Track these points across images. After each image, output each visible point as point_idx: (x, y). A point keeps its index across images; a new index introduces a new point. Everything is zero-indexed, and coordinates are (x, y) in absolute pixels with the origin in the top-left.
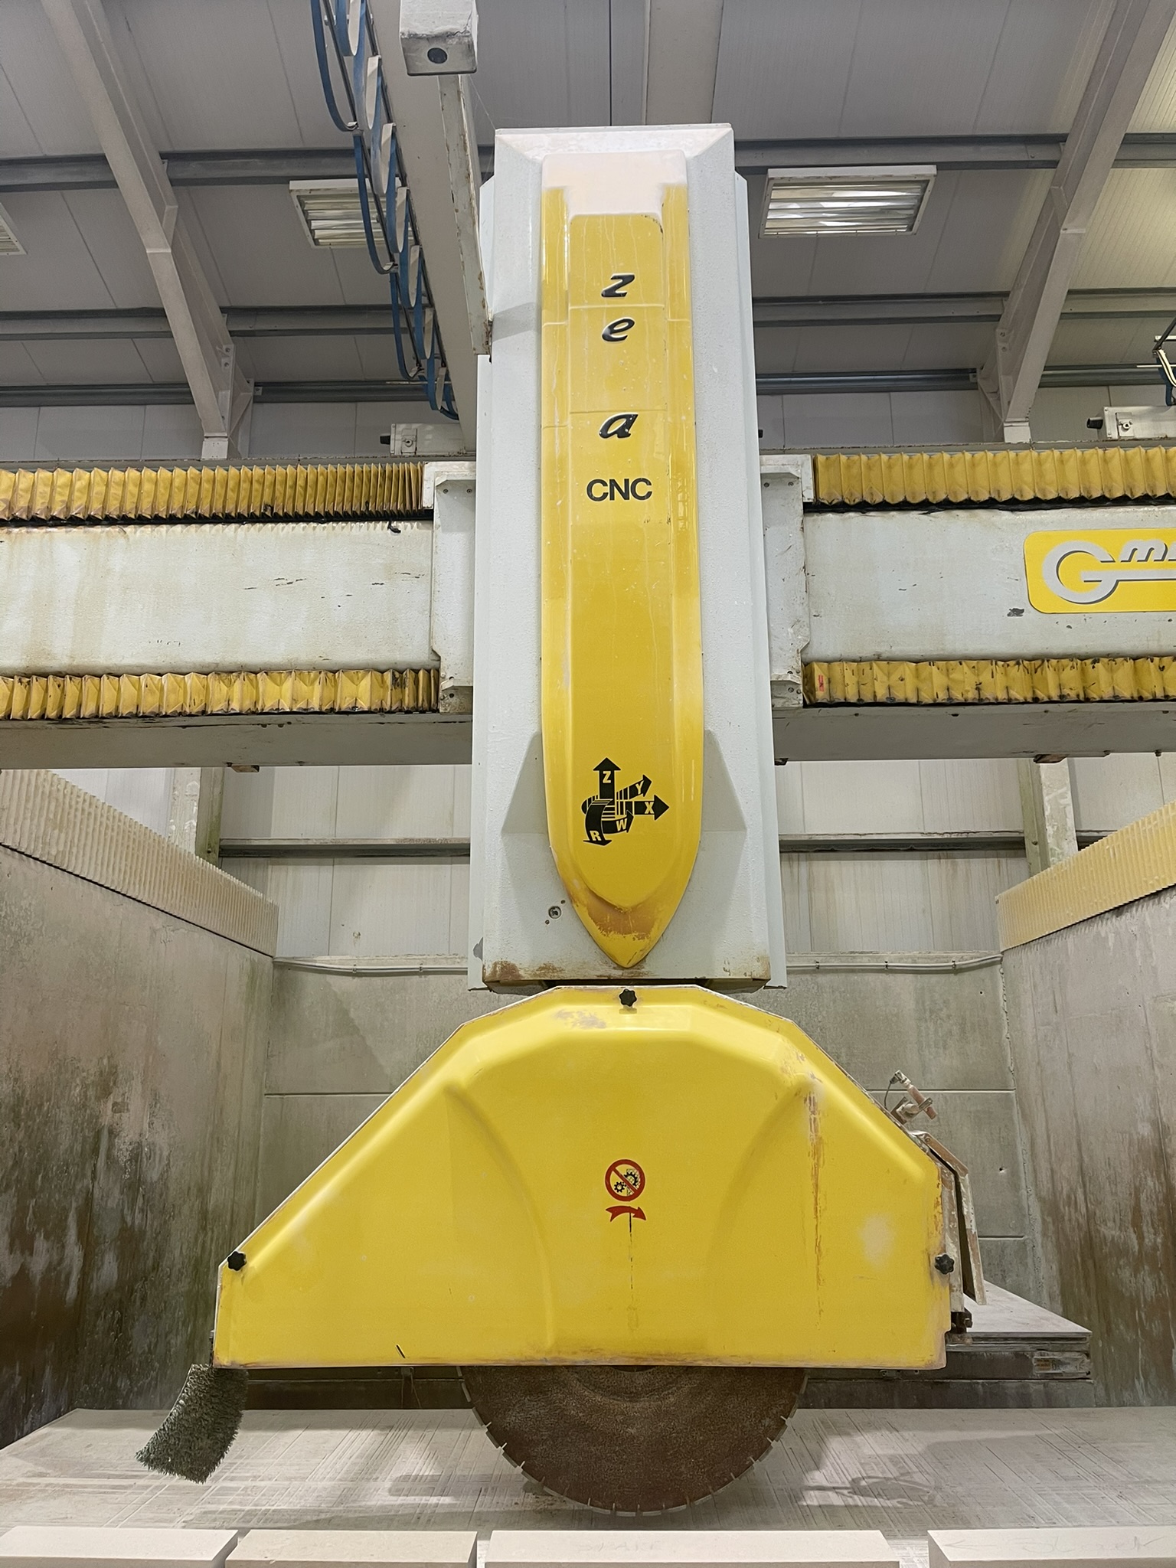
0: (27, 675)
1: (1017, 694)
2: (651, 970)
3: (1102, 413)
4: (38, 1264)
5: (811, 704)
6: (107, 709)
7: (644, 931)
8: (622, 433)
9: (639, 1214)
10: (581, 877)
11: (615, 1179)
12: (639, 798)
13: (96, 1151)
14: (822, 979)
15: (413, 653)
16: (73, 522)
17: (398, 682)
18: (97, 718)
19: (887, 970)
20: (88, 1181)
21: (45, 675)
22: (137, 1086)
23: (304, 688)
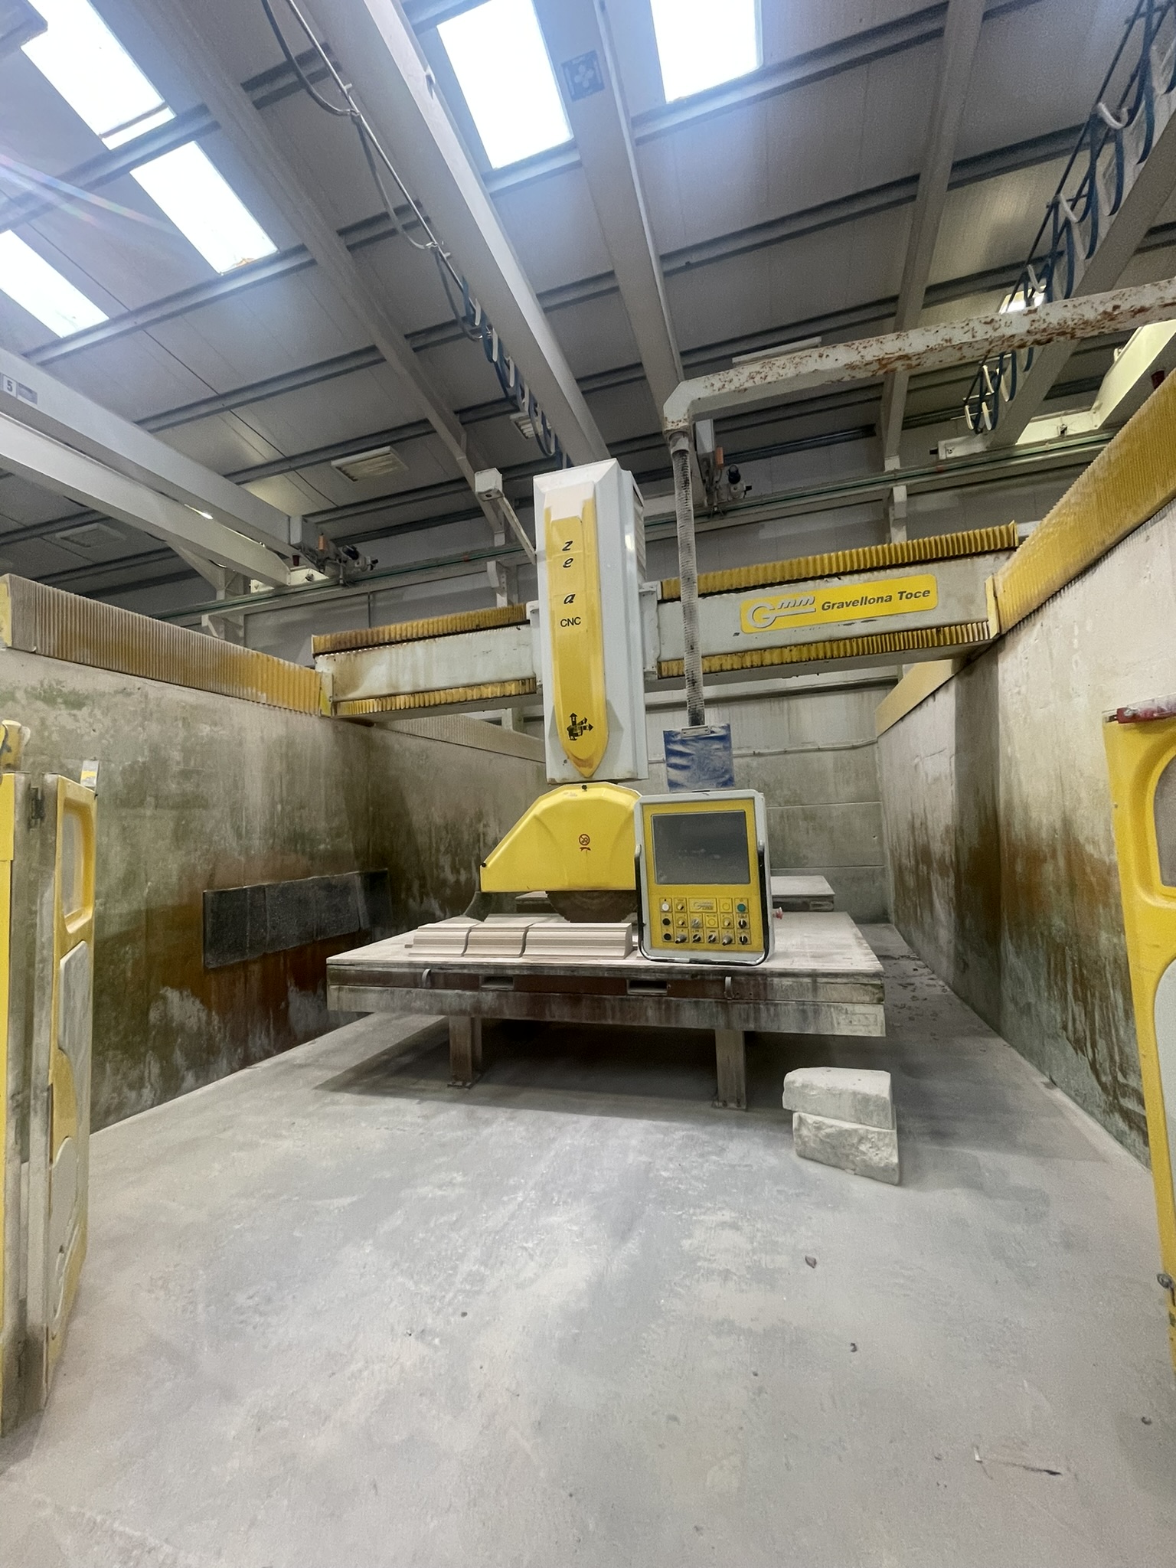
0: (413, 693)
5: (661, 677)
6: (438, 702)
8: (571, 602)
9: (589, 849)
10: (570, 751)
11: (582, 840)
12: (584, 725)
14: (788, 757)
15: (527, 673)
16: (420, 639)
17: (524, 684)
18: (435, 705)
21: (418, 693)
23: (495, 689)
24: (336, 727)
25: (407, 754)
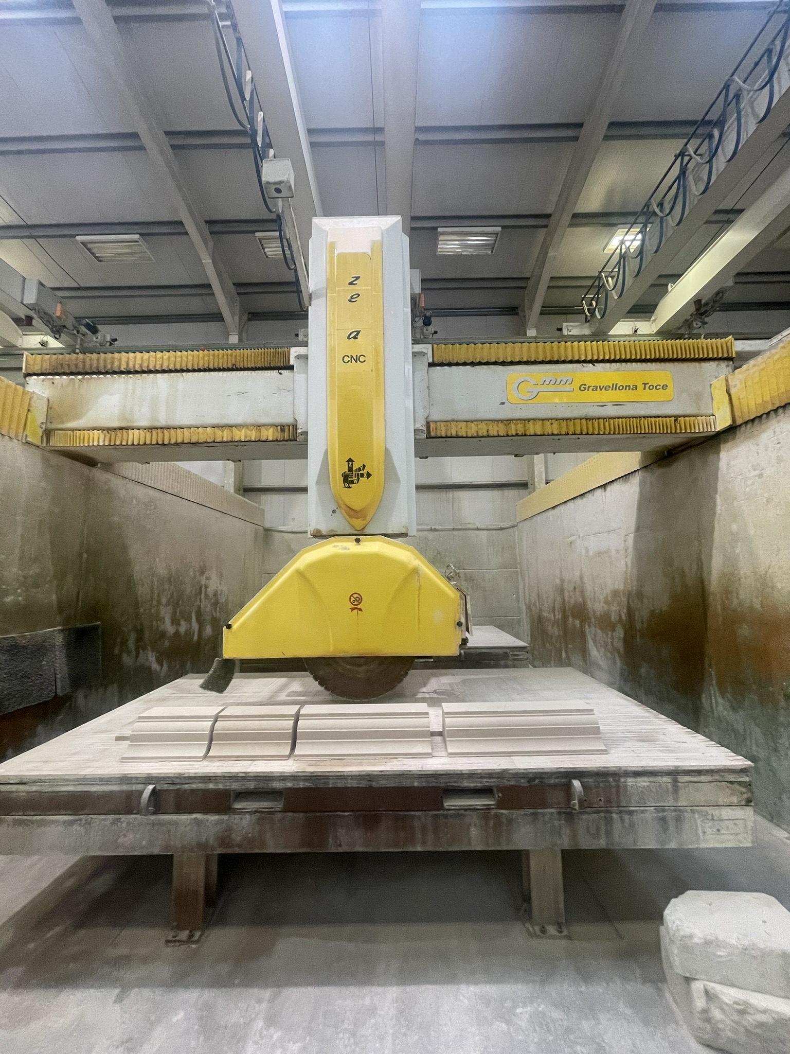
0: (151, 429)
1: (501, 434)
2: (367, 531)
3: (562, 325)
4: (182, 629)
5: (429, 437)
6: (179, 441)
7: (364, 518)
8: (355, 338)
9: (360, 610)
10: (342, 500)
11: (352, 599)
12: (362, 472)
13: (200, 593)
15: (287, 419)
16: (164, 371)
17: (283, 430)
18: (176, 444)
19: (478, 529)
20: (198, 603)
21: (157, 428)
22: (214, 571)
23: (249, 432)
24: (45, 460)
25: (134, 501)
